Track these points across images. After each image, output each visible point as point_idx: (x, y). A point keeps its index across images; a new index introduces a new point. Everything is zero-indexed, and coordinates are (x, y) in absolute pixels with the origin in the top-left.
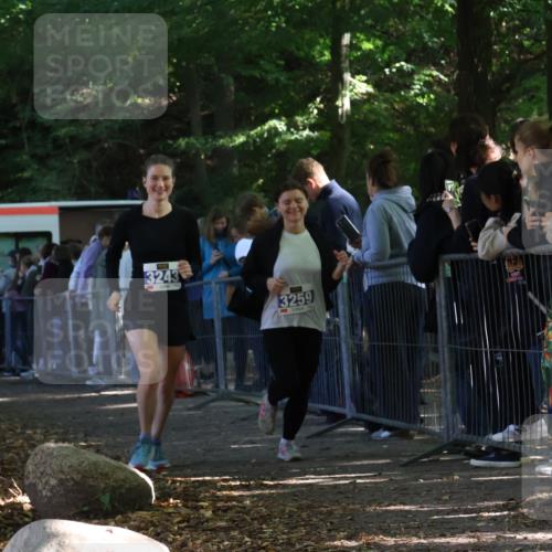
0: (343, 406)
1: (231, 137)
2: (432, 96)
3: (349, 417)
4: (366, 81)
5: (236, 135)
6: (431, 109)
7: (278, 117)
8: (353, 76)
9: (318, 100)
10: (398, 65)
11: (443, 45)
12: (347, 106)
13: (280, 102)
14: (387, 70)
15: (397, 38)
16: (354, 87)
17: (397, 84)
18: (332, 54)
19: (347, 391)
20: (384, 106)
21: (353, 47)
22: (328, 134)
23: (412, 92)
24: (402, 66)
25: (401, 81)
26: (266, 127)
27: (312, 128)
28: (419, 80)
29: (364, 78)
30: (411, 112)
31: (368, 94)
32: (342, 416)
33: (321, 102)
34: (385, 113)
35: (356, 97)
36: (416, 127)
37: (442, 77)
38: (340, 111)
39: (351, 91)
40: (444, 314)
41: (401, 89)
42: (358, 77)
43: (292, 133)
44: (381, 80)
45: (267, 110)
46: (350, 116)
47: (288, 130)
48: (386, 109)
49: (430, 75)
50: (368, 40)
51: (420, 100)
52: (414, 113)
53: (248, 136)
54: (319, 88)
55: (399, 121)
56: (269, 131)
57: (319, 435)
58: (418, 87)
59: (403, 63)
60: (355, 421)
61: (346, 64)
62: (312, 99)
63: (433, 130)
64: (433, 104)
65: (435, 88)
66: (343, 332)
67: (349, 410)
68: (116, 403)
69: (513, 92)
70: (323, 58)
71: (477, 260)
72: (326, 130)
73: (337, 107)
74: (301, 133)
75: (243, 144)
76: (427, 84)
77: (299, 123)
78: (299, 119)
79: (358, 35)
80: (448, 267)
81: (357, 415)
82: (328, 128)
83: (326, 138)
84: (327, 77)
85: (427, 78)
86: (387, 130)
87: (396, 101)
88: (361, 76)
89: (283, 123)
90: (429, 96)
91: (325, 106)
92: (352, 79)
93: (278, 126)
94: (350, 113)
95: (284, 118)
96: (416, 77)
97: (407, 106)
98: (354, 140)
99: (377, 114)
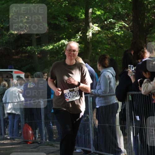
0: (90, 148)
1: (47, 46)
2: (122, 32)
4: (98, 26)
5: (50, 46)
6: (122, 37)
7: (65, 39)
9: (80, 33)
10: (110, 20)
11: (126, 13)
12: (91, 35)
13: (66, 33)
14: (105, 22)
15: (109, 10)
16: (93, 28)
17: (109, 27)
18: (85, 16)
19: (92, 143)
20: (104, 35)
21: (93, 13)
22: (83, 46)
23: (115, 30)
24: (111, 21)
25: (110, 26)
26: (60, 43)
28: (117, 26)
29: (97, 25)
30: (114, 38)
31: (98, 31)
32: (90, 152)
33: (81, 34)
34: (105, 38)
35: (94, 32)
36: (116, 43)
37: (126, 25)
38: (88, 37)
39: (92, 30)
41: (111, 29)
42: (95, 25)
44: (104, 26)
45: (61, 36)
49: (122, 24)
50: (99, 11)
51: (118, 33)
53: (54, 46)
54: (80, 28)
55: (110, 41)
56: (61, 44)
58: (117, 28)
59: (111, 20)
61: (90, 20)
62: (78, 33)
63: (122, 45)
64: (123, 35)
65: (123, 29)
66: (90, 120)
67: (92, 149)
68: (4, 146)
69: (152, 31)
70: (82, 17)
71: (141, 94)
73: (87, 36)
75: (52, 49)
76: (121, 28)
79: (95, 9)
80: (130, 97)
81: (95, 151)
82: (84, 43)
83: (82, 47)
84: (83, 24)
85: (120, 25)
86: (105, 44)
87: (109, 34)
88: (96, 24)
89: (67, 41)
90: (121, 32)
91: (82, 35)
92: (92, 25)
93: (65, 42)
94: (91, 38)
95: (67, 39)
96: (116, 25)
97: (113, 35)
98: (93, 48)
99: (102, 38)
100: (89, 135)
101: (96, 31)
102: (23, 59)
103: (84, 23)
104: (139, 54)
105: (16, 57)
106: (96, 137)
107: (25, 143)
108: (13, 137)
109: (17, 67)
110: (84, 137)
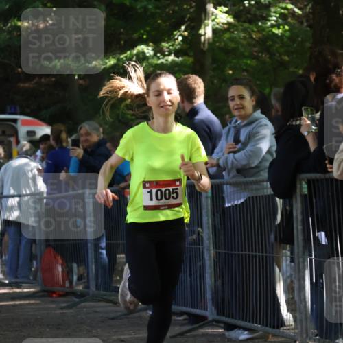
0: (205, 309)
1: (103, 60)
2: (287, 27)
3: (210, 318)
4: (226, 12)
6: (285, 40)
7: (146, 42)
8: (215, 7)
9: (183, 28)
12: (209, 34)
13: (148, 29)
14: (246, 2)
16: (216, 18)
17: (255, 15)
19: (209, 296)
20: (242, 35)
22: (191, 60)
23: (269, 23)
25: (258, 13)
26: (135, 52)
27: (177, 53)
28: (275, 12)
29: (225, 9)
30: (267, 41)
31: (229, 23)
32: (204, 318)
33: (185, 30)
34: (244, 42)
35: (217, 26)
36: (272, 55)
37: (296, 10)
38: (203, 38)
39: (213, 20)
40: (300, 228)
41: (259, 21)
42: (219, 8)
43: (159, 58)
44: (241, 11)
45: (135, 36)
46: (212, 44)
47: (155, 54)
48: (245, 38)
49: (286, 8)
51: (276, 31)
52: (270, 43)
53: (119, 60)
54: (184, 17)
55: (256, 49)
56: (137, 55)
57: (182, 334)
58: (274, 18)
60: (216, 323)
62: (177, 27)
63: (286, 58)
64: (288, 34)
65: (289, 20)
66: (206, 242)
67: (210, 313)
72: (189, 56)
73: (201, 35)
74: (166, 58)
75: (113, 66)
76: (283, 16)
77: (165, 49)
78: (165, 45)
80: (305, 186)
81: (218, 318)
82: (192, 54)
83: (189, 63)
84: (191, 7)
85: (283, 11)
86: (245, 57)
87: (253, 31)
88: (222, 7)
89: (150, 48)
90: (284, 27)
91: (189, 33)
92: (214, 10)
93: (146, 51)
94: (211, 41)
95: (151, 44)
96: (273, 10)
97: (264, 35)
98: (215, 66)
99: (237, 42)
100: (202, 277)
101: (223, 24)
102: (43, 89)
103: (194, 4)
104: (328, 81)
105: (27, 85)
106: (219, 282)
107: (46, 293)
108: (18, 280)
109: (28, 111)
110: (191, 281)
